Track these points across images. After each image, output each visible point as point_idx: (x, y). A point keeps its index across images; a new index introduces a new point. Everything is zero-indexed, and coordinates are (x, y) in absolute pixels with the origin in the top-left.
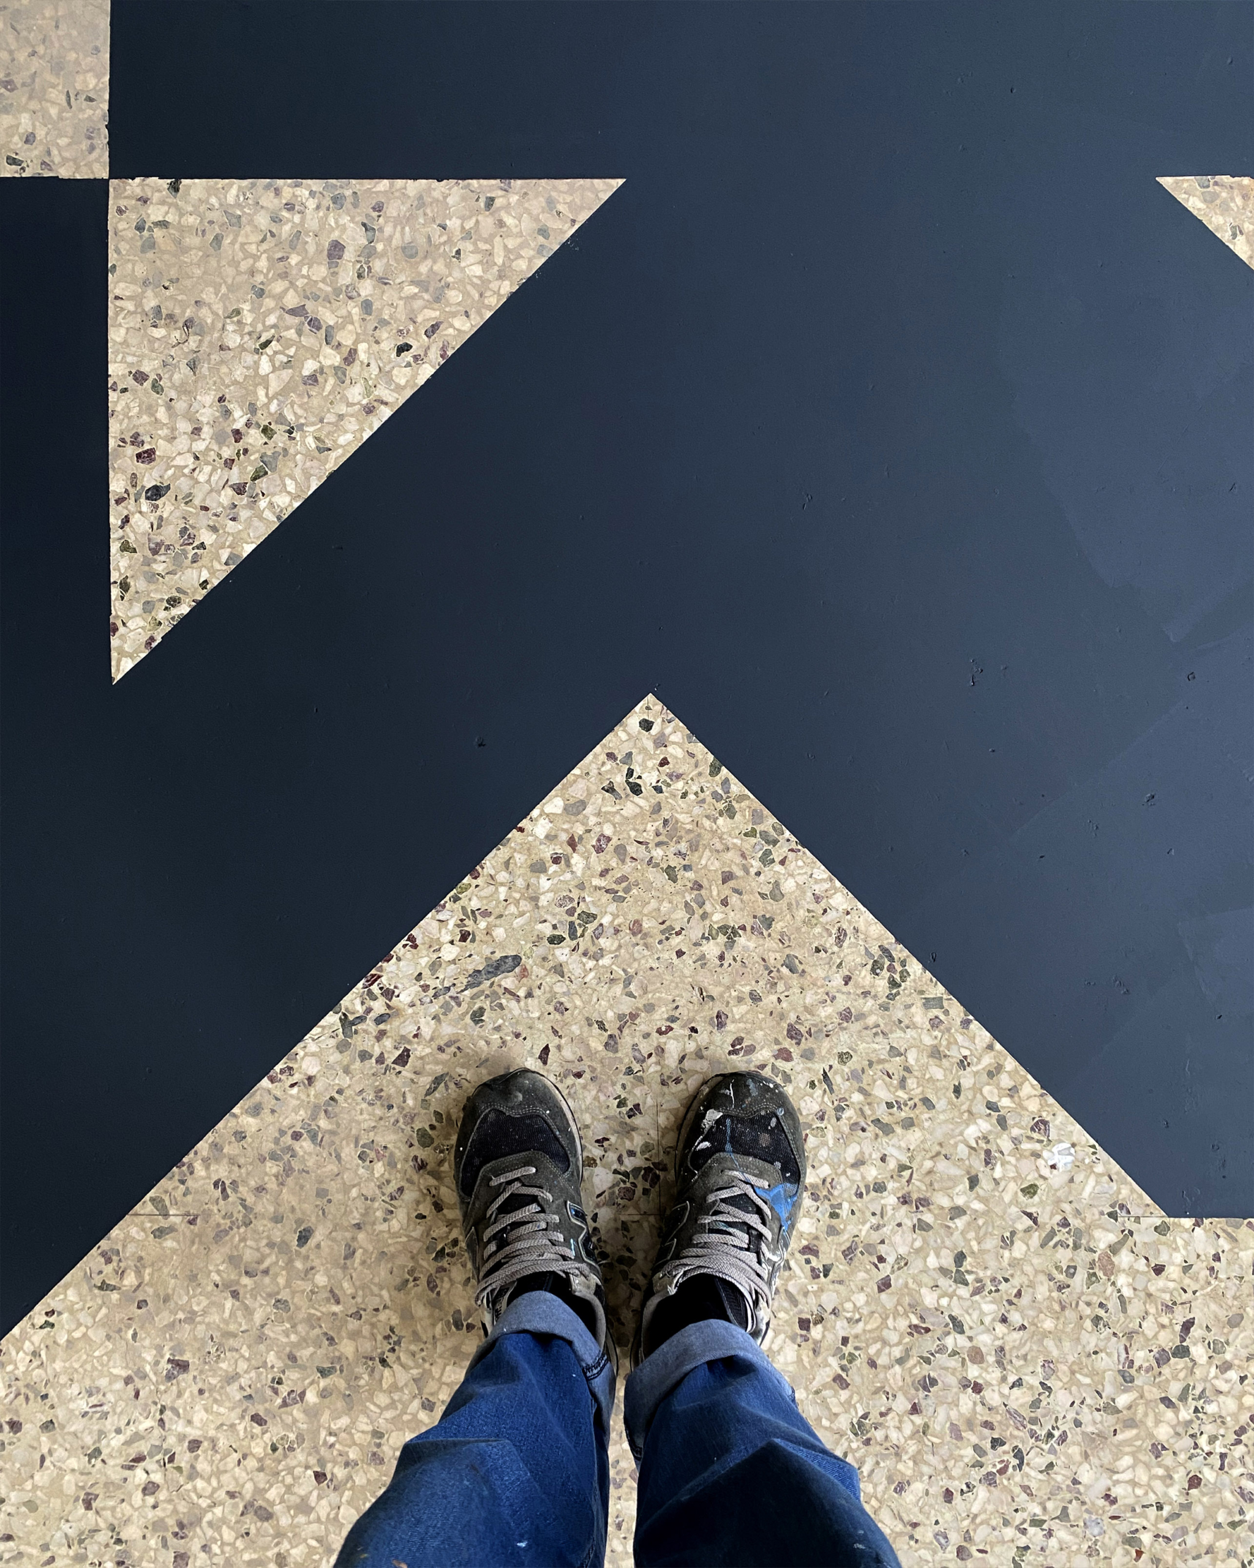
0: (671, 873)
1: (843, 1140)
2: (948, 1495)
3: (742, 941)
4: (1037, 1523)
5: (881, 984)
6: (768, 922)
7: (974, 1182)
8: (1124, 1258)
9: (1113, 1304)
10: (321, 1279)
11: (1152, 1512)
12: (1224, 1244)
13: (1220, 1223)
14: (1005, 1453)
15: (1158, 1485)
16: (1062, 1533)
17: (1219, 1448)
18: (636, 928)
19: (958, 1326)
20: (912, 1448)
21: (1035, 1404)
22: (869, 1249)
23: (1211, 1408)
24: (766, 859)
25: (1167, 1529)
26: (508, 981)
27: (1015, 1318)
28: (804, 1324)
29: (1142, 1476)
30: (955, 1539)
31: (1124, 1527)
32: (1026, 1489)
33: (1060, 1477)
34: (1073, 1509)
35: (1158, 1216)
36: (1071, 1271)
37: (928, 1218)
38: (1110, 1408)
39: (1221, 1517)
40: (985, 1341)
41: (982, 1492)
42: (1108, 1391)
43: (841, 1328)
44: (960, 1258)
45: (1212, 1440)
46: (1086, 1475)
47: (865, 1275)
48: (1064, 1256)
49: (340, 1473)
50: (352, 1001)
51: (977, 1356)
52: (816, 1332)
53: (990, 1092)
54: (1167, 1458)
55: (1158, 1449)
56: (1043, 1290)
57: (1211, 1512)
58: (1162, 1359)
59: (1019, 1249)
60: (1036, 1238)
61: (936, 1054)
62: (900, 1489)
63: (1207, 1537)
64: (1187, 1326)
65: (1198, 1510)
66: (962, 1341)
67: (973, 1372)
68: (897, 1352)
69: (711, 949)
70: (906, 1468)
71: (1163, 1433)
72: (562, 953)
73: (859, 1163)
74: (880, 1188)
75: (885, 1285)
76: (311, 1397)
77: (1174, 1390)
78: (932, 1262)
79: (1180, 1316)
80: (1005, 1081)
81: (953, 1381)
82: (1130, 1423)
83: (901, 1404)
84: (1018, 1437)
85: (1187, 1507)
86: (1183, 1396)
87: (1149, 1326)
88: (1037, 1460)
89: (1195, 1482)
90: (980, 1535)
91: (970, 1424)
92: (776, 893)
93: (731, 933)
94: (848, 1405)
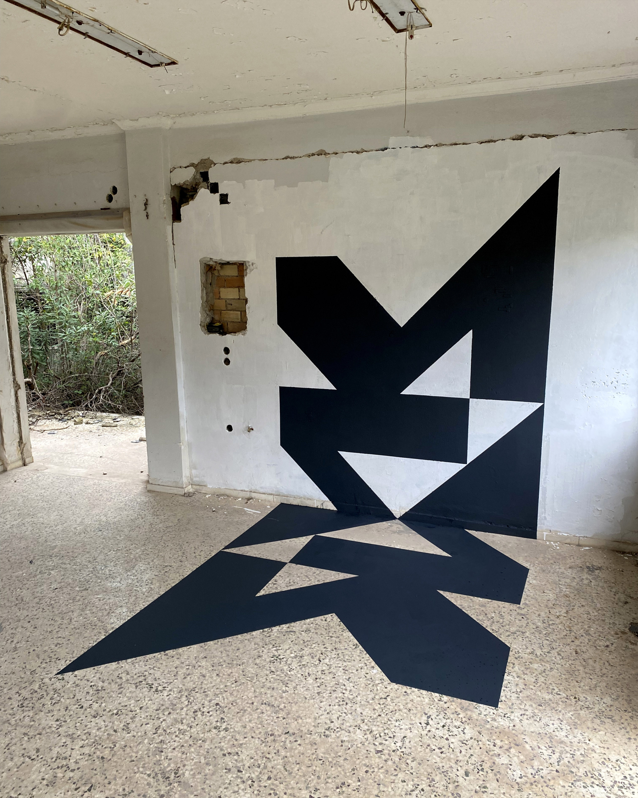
0: (326, 629)
1: (337, 661)
2: (330, 705)
3: (333, 638)
4: (345, 713)
5: (354, 647)
6: (339, 637)
7: (357, 670)
8: (380, 685)
9: (375, 690)
10: (237, 654)
11: (369, 718)
12: (400, 688)
13: (401, 686)
14: (345, 703)
15: (372, 714)
16: (349, 716)
18: (316, 633)
19: (344, 685)
20: (327, 698)
21: (354, 698)
22: (334, 673)
23: (388, 707)
24: (343, 631)
25: (371, 720)
28: (316, 679)
29: (369, 712)
30: (328, 711)
31: (362, 718)
32: (346, 708)
33: (353, 708)
34: (353, 713)
35: (389, 682)
36: (369, 684)
37: (346, 672)
38: (368, 702)
39: (383, 722)
40: (348, 688)
41: (337, 706)
42: (369, 700)
43: (323, 681)
44: (350, 678)
45: (386, 711)
46: (358, 709)
47: (331, 676)
48: (369, 682)
49: (221, 675)
50: (266, 630)
51: (346, 690)
52: (318, 680)
53: (366, 662)
54: (376, 711)
55: (374, 710)
56: (363, 685)
57: (381, 721)
58: (381, 698)
59: (361, 679)
60: (365, 679)
61: (359, 656)
62: (321, 702)
63: (378, 724)
64: (388, 696)
65: (379, 720)
66: (344, 687)
67: (344, 692)
68: (331, 686)
69: (327, 638)
70: (324, 700)
71: (376, 708)
72: (302, 633)
73: (338, 664)
74: (340, 667)
75: (334, 678)
76: (224, 666)
77: (381, 703)
78: (344, 677)
79: (387, 694)
80: (369, 661)
81: (339, 691)
82: (371, 705)
83: (328, 692)
84: (349, 702)
85: (377, 718)
86: (383, 704)
87: (381, 694)
88: (350, 705)
89: (380, 716)
90: (333, 712)
91: (340, 697)
92: (342, 635)
93: (331, 637)
94: (318, 690)
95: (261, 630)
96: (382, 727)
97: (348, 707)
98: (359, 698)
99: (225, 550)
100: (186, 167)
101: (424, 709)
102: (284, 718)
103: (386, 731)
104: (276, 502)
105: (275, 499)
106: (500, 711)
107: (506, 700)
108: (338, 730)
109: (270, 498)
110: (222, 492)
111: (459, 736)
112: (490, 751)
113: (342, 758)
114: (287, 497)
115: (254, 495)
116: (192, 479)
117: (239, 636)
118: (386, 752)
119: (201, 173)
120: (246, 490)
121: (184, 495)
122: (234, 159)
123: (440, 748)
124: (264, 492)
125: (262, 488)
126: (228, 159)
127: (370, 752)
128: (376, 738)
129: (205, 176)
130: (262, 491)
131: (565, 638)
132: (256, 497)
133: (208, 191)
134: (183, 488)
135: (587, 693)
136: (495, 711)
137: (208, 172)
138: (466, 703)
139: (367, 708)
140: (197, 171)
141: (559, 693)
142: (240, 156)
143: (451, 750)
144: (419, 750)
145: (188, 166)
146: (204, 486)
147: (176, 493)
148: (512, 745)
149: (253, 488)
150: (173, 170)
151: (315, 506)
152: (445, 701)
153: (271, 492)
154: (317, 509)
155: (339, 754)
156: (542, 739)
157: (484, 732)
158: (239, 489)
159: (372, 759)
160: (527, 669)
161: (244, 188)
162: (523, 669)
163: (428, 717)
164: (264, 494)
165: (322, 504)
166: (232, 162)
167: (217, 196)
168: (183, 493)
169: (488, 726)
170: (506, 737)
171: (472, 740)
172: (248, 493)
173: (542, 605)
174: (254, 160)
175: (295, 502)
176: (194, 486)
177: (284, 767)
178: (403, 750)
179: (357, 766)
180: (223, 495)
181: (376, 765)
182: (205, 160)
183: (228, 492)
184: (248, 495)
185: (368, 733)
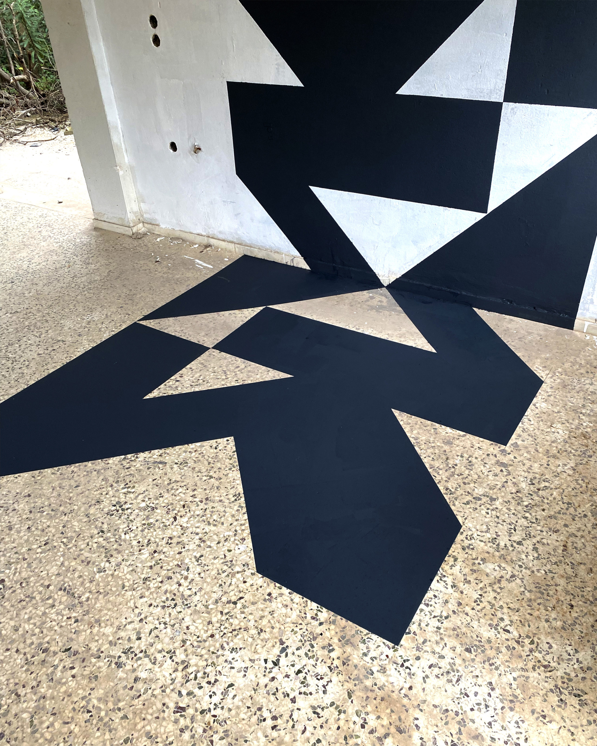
0: (209, 463)
1: (198, 521)
2: (151, 605)
3: (212, 480)
4: (165, 624)
5: (233, 499)
6: (220, 479)
7: (219, 543)
8: (239, 576)
9: (228, 584)
10: (71, 495)
11: (195, 637)
12: (265, 585)
13: (268, 580)
14: (173, 603)
15: (202, 632)
16: (169, 629)
17: (225, 631)
18: (194, 469)
20: (153, 590)
21: (190, 596)
22: (184, 544)
23: (231, 620)
24: (230, 469)
25: (195, 644)
26: (160, 466)
27: (202, 575)
28: (155, 552)
29: (200, 627)
30: (143, 616)
31: (185, 637)
32: (170, 614)
33: (180, 616)
34: (177, 625)
35: (254, 571)
36: (224, 572)
37: (202, 545)
38: (207, 607)
39: (212, 649)
40: (191, 576)
41: (159, 608)
42: (210, 602)
43: (162, 556)
44: (202, 556)
45: (226, 628)
46: (187, 619)
47: (177, 549)
48: (225, 568)
49: (33, 529)
50: (129, 456)
51: (186, 578)
53: (238, 528)
54: (210, 626)
55: (210, 623)
56: (214, 572)
57: (210, 646)
58: (229, 602)
59: (216, 561)
61: (233, 516)
62: (141, 597)
63: (204, 652)
64: (241, 598)
65: (207, 644)
66: (186, 574)
71: (214, 620)
72: (175, 466)
74: (197, 534)
75: (180, 553)
76: (45, 513)
77: (226, 611)
78: (195, 554)
79: (241, 595)
80: (243, 527)
82: (208, 613)
84: (179, 601)
85: (205, 641)
86: (226, 614)
87: (232, 593)
88: (178, 609)
89: (212, 636)
90: (150, 619)
91: (170, 592)
92: (227, 475)
93: (211, 477)
95: (123, 457)
96: (206, 660)
97: (174, 612)
98: (197, 598)
99: (141, 322)
101: (282, 632)
103: (209, 669)
104: (238, 253)
105: (237, 249)
106: (401, 651)
107: (418, 632)
108: (141, 655)
109: (231, 246)
110: (177, 234)
111: (314, 696)
112: (351, 737)
113: (121, 714)
114: (251, 247)
115: (212, 241)
116: (142, 216)
117: (89, 464)
118: (190, 711)
120: (203, 234)
121: (132, 236)
123: (274, 718)
124: (223, 238)
125: (220, 232)
127: (168, 707)
128: (187, 681)
130: (221, 236)
131: (556, 518)
132: (215, 245)
134: (129, 227)
135: (557, 636)
136: (390, 653)
138: (352, 627)
139: (199, 618)
141: (508, 628)
143: (291, 723)
144: (242, 716)
146: (157, 225)
147: (124, 233)
148: (393, 730)
149: (211, 232)
151: (284, 262)
152: (322, 620)
153: (231, 240)
154: (286, 266)
155: (121, 705)
156: (446, 723)
157: (359, 694)
158: (195, 232)
159: (164, 723)
160: (473, 571)
162: (467, 570)
163: (283, 650)
164: (224, 241)
165: (292, 260)
168: (130, 234)
169: (368, 683)
170: (388, 711)
171: (332, 709)
172: (206, 238)
173: (540, 450)
175: (260, 255)
176: (146, 225)
177: (32, 717)
178: (218, 712)
180: (178, 238)
181: (164, 737)
183: (183, 235)
184: (205, 241)
185: (180, 668)
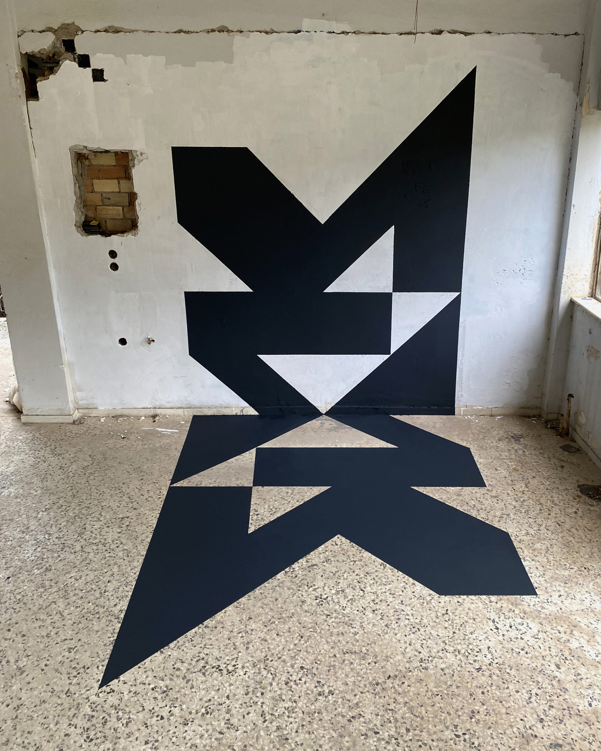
0: (344, 554)
1: (378, 586)
2: (406, 635)
3: (357, 562)
4: (424, 639)
5: (382, 567)
6: (361, 560)
7: (403, 591)
8: (433, 601)
9: (432, 607)
11: (447, 638)
12: (451, 599)
13: (450, 596)
14: (416, 629)
15: (447, 633)
16: (429, 641)
17: (458, 627)
18: (338, 561)
19: (403, 611)
20: (397, 628)
21: (420, 621)
22: (384, 600)
23: (455, 622)
24: (360, 553)
25: (451, 640)
26: (315, 567)
27: (414, 609)
28: (374, 611)
29: (443, 632)
30: (408, 642)
31: (442, 640)
32: (421, 634)
33: (428, 632)
34: (431, 637)
35: (438, 595)
36: (423, 603)
37: (395, 596)
38: (435, 622)
39: (461, 638)
40: (409, 613)
41: (412, 635)
42: (434, 619)
43: (381, 611)
44: (402, 601)
45: (456, 626)
46: (432, 632)
47: (384, 604)
48: (422, 601)
49: (282, 634)
51: (408, 615)
52: (376, 612)
53: (404, 580)
54: (448, 629)
55: (446, 628)
56: (418, 605)
57: (459, 637)
58: (443, 615)
59: (413, 600)
60: (416, 599)
61: (393, 575)
62: (396, 635)
63: (459, 641)
64: (447, 610)
65: (456, 637)
66: (404, 613)
67: (407, 617)
68: (392, 615)
69: (352, 563)
70: (397, 631)
71: (446, 625)
72: (325, 564)
73: (381, 589)
74: (385, 592)
75: (388, 605)
77: (447, 619)
79: (445, 609)
80: (406, 578)
81: (404, 619)
82: (440, 624)
83: (394, 622)
84: (419, 627)
85: (454, 636)
86: (449, 620)
87: (440, 610)
88: (422, 630)
89: (454, 633)
90: (413, 641)
91: (408, 625)
94: (383, 623)
95: (284, 572)
96: (465, 644)
98: (425, 620)
99: (174, 485)
100: (40, 32)
101: (484, 615)
102: (375, 663)
103: (471, 647)
105: (186, 413)
106: (542, 597)
107: (539, 586)
108: (430, 659)
109: (180, 412)
110: (119, 413)
111: (528, 632)
112: (560, 639)
113: (454, 687)
114: (200, 408)
115: (158, 411)
116: (77, 403)
118: (484, 667)
119: (63, 40)
120: (149, 407)
121: (74, 422)
122: (109, 27)
123: (523, 650)
124: (172, 406)
125: (169, 402)
126: (101, 26)
127: (472, 672)
128: (467, 657)
129: (69, 46)
130: (168, 405)
132: (162, 413)
133: (76, 65)
134: (70, 415)
136: (537, 599)
137: (73, 41)
138: (512, 598)
139: (438, 628)
140: (57, 39)
142: (117, 25)
143: (531, 648)
144: (508, 656)
145: (43, 31)
146: (95, 409)
147: (62, 422)
148: (572, 628)
149: (158, 404)
150: (22, 34)
151: (234, 414)
152: (495, 601)
153: (180, 406)
154: (236, 416)
155: (449, 683)
156: (588, 614)
157: (544, 622)
158: (139, 407)
159: (479, 679)
160: (534, 550)
161: (126, 63)
162: (531, 551)
163: (494, 621)
164: (172, 408)
165: (242, 410)
166: (106, 31)
167: (88, 71)
168: (71, 421)
169: (543, 616)
170: (563, 622)
171: (541, 633)
172: (153, 410)
174: (137, 31)
175: (210, 413)
176: (81, 411)
177: (412, 714)
178: (496, 661)
179: (472, 690)
180: (122, 416)
182: (68, 25)
183: (126, 412)
184: (152, 412)
185: (457, 653)
